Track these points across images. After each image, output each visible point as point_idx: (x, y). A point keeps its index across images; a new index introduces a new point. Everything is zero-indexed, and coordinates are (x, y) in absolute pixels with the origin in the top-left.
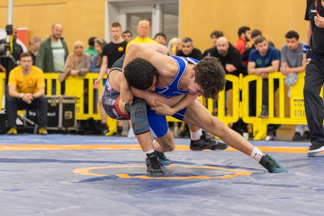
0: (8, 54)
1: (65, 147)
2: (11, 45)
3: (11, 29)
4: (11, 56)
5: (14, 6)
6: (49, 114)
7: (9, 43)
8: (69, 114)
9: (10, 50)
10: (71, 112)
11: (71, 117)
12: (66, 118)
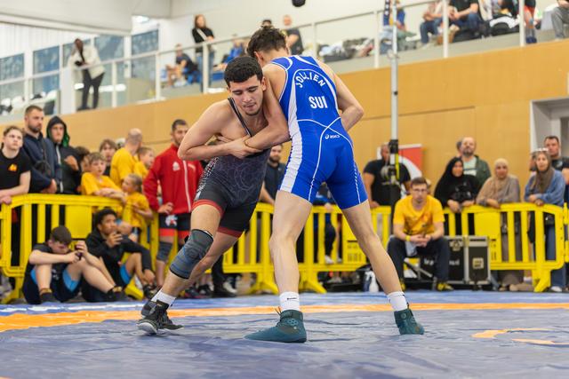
0: (393, 179)
1: (473, 306)
2: (397, 167)
3: (397, 145)
4: (398, 183)
5: (400, 115)
6: (452, 263)
7: (394, 165)
8: (478, 262)
9: (395, 174)
10: (481, 260)
11: (482, 266)
12: (474, 268)
